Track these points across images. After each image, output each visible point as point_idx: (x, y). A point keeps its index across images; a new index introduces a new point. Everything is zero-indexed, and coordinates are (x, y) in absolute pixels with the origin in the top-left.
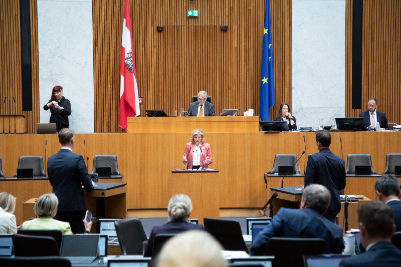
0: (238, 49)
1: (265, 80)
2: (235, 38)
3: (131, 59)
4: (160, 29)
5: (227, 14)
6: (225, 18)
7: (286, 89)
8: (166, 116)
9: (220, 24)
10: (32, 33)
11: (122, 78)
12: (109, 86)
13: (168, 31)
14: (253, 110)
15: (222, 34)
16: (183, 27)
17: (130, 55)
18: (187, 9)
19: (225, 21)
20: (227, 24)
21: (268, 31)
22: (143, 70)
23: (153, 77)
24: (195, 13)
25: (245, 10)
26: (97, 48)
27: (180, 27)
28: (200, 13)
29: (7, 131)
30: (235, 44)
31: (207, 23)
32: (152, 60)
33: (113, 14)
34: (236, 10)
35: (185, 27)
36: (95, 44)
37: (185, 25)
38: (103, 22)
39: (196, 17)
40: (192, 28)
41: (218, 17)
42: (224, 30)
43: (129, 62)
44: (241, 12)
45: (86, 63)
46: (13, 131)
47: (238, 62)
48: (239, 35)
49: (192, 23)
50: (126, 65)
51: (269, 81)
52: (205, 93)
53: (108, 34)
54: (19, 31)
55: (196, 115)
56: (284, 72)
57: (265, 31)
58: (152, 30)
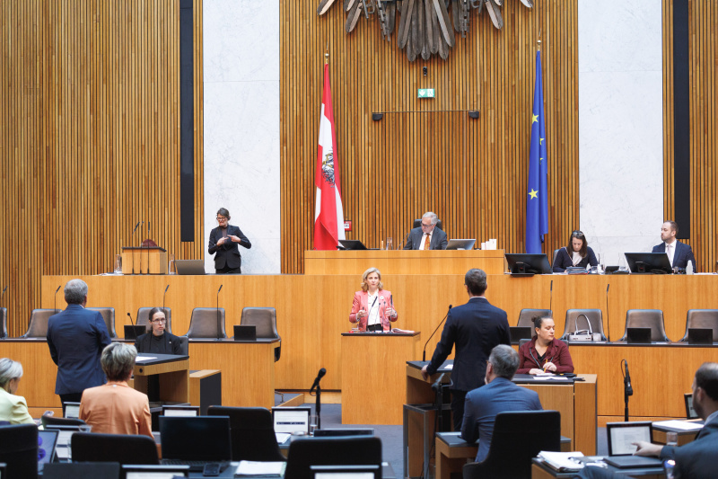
0: (496, 147)
1: (533, 194)
2: (491, 130)
3: (332, 163)
4: (377, 118)
5: (479, 93)
6: (475, 100)
7: (570, 207)
8: (365, 249)
9: (468, 109)
10: (195, 129)
11: (319, 192)
12: (302, 204)
13: (389, 120)
14: (495, 241)
15: (472, 123)
16: (411, 114)
17: (330, 158)
18: (418, 86)
19: (475, 103)
20: (479, 108)
21: (539, 119)
22: (351, 180)
23: (367, 189)
24: (430, 93)
25: (507, 86)
26: (285, 148)
27: (408, 114)
28: (437, 93)
29: (137, 271)
30: (491, 139)
31: (448, 107)
32: (366, 165)
33: (308, 97)
34: (492, 87)
35: (415, 114)
36: (283, 141)
37: (415, 110)
38: (295, 109)
39: (431, 98)
40: (426, 115)
41: (465, 98)
42: (475, 117)
43: (328, 168)
44: (500, 89)
45: (270, 169)
46: (145, 271)
47: (496, 167)
48: (498, 124)
49: (426, 107)
50: (324, 172)
51: (540, 194)
52: (432, 216)
53: (302, 126)
54: (179, 126)
55: (417, 248)
56: (567, 180)
57: (535, 118)
58: (365, 119)
